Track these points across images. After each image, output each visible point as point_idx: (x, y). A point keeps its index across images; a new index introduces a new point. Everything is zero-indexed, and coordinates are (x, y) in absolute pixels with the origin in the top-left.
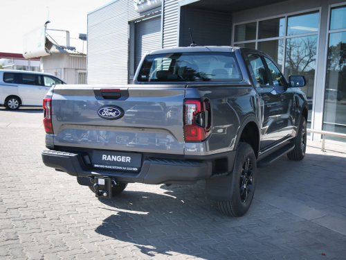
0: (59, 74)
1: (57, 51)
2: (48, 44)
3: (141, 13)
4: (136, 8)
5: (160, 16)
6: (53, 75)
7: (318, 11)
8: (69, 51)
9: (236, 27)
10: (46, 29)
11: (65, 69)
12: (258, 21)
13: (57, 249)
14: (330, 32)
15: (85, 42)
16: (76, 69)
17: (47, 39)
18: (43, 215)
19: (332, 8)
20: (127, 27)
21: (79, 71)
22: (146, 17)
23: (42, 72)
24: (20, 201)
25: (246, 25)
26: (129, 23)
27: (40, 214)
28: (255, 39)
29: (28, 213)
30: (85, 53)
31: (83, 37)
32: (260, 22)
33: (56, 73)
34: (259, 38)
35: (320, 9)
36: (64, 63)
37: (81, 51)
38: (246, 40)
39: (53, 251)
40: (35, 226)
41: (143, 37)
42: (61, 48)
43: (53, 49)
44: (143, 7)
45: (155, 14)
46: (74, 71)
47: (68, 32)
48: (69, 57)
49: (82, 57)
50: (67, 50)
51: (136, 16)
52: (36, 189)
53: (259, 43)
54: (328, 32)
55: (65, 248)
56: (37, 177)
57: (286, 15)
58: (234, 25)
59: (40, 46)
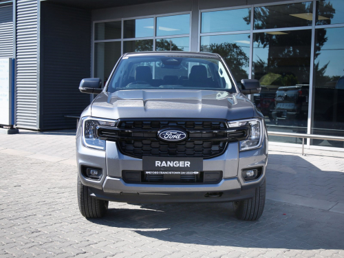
9: (96, 24)
12: (123, 20)
14: (201, 35)
19: (202, 12)
28: (120, 38)
32: (125, 21)
35: (191, 12)
53: (124, 42)
58: (94, 22)
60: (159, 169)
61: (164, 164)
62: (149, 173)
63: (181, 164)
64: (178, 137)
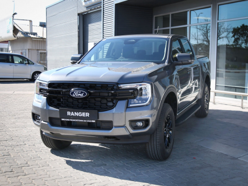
0: (25, 54)
1: (22, 36)
2: (15, 31)
3: (87, 7)
4: (84, 4)
5: (101, 10)
6: (20, 54)
7: (210, 7)
8: (32, 36)
9: (156, 18)
10: (13, 19)
11: (29, 49)
12: (170, 14)
13: (35, 159)
15: (45, 29)
16: (38, 50)
17: (14, 27)
18: (23, 144)
19: (219, 5)
20: (77, 17)
21: (40, 51)
22: (91, 10)
23: (11, 53)
24: (8, 137)
25: (163, 16)
26: (79, 14)
27: (22, 143)
28: (169, 26)
29: (14, 143)
30: (45, 37)
31: (43, 25)
32: (172, 15)
33: (22, 53)
34: (171, 26)
35: (212, 5)
36: (28, 45)
37: (41, 36)
38: (164, 27)
39: (32, 160)
40: (20, 149)
41: (89, 25)
42: (26, 34)
43: (19, 35)
44: (88, 3)
45: (98, 8)
46: (36, 51)
47: (31, 21)
48: (32, 40)
49: (43, 41)
50: (30, 35)
51: (83, 10)
52: (17, 130)
53: (172, 29)
54: (217, 21)
55: (40, 159)
56: (17, 124)
57: (189, 10)
58: (154, 16)
59: (8, 32)
60: (70, 117)
61: (72, 114)
62: (64, 119)
63: (83, 114)
64: (82, 95)
